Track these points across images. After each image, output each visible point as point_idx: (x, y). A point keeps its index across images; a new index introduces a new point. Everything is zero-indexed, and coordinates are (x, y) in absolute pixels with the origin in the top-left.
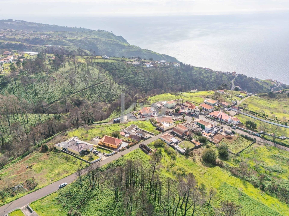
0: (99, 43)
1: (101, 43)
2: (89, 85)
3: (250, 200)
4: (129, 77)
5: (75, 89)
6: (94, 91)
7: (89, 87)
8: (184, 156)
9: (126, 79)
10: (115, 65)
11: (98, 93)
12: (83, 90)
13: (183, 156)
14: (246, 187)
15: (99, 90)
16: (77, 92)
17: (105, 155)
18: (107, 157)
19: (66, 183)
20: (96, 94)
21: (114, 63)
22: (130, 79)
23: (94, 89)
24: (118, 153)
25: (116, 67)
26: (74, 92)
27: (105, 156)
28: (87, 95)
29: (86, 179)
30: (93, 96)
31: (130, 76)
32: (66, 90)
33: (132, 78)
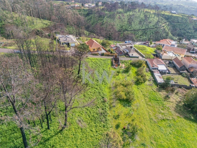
0: (181, 9)
1: (184, 9)
2: (144, 28)
4: (187, 32)
5: (130, 28)
6: (146, 33)
7: (143, 29)
9: (183, 32)
10: (178, 19)
11: (148, 36)
12: (136, 30)
15: (150, 34)
16: (131, 31)
20: (145, 36)
21: (178, 17)
22: (188, 33)
23: (146, 32)
25: (178, 21)
26: (129, 30)
28: (138, 35)
30: (142, 37)
31: (189, 31)
32: (124, 27)
33: (190, 33)
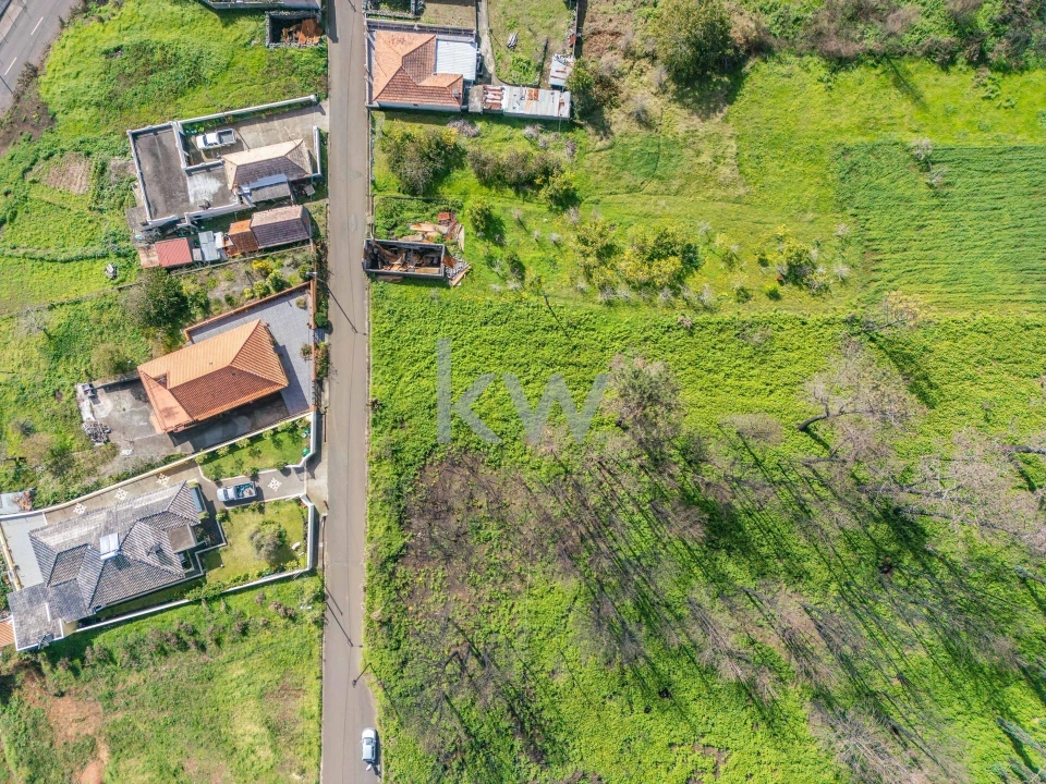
3: (967, 164)
8: (581, 127)
13: (579, 134)
14: (918, 98)
17: (299, 471)
18: (322, 470)
19: (369, 733)
24: (326, 395)
27: (305, 474)
29: (405, 647)
